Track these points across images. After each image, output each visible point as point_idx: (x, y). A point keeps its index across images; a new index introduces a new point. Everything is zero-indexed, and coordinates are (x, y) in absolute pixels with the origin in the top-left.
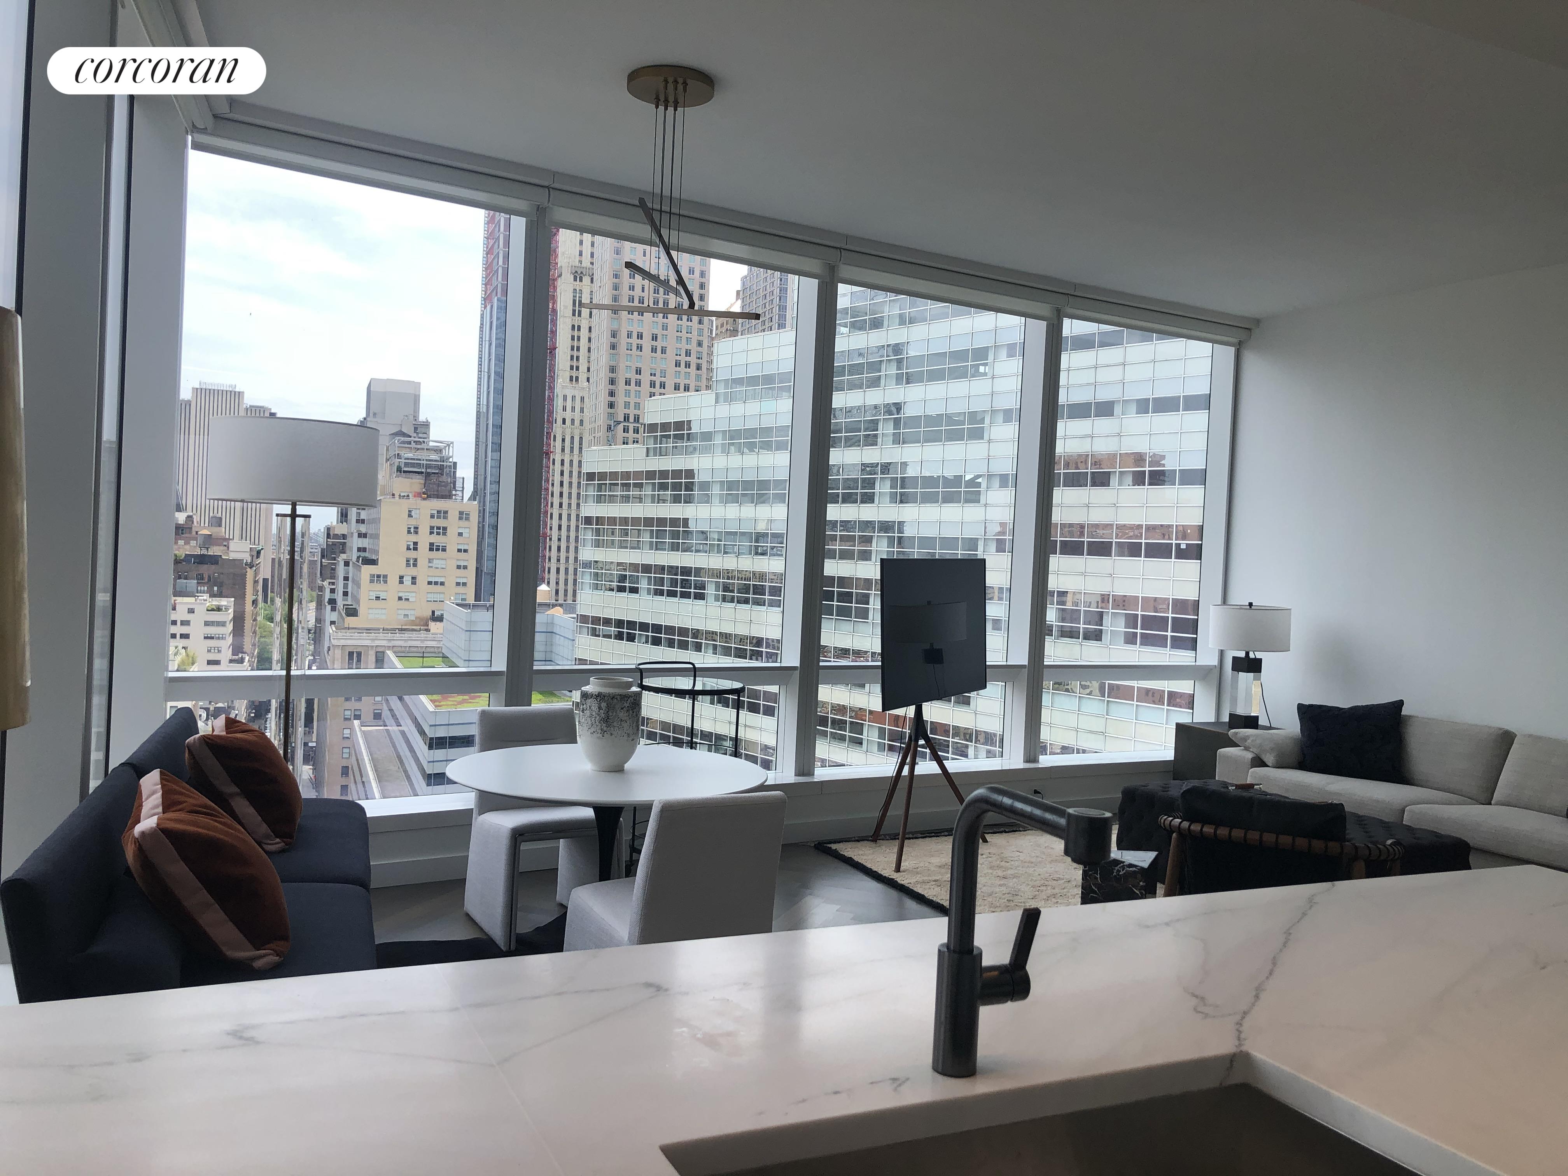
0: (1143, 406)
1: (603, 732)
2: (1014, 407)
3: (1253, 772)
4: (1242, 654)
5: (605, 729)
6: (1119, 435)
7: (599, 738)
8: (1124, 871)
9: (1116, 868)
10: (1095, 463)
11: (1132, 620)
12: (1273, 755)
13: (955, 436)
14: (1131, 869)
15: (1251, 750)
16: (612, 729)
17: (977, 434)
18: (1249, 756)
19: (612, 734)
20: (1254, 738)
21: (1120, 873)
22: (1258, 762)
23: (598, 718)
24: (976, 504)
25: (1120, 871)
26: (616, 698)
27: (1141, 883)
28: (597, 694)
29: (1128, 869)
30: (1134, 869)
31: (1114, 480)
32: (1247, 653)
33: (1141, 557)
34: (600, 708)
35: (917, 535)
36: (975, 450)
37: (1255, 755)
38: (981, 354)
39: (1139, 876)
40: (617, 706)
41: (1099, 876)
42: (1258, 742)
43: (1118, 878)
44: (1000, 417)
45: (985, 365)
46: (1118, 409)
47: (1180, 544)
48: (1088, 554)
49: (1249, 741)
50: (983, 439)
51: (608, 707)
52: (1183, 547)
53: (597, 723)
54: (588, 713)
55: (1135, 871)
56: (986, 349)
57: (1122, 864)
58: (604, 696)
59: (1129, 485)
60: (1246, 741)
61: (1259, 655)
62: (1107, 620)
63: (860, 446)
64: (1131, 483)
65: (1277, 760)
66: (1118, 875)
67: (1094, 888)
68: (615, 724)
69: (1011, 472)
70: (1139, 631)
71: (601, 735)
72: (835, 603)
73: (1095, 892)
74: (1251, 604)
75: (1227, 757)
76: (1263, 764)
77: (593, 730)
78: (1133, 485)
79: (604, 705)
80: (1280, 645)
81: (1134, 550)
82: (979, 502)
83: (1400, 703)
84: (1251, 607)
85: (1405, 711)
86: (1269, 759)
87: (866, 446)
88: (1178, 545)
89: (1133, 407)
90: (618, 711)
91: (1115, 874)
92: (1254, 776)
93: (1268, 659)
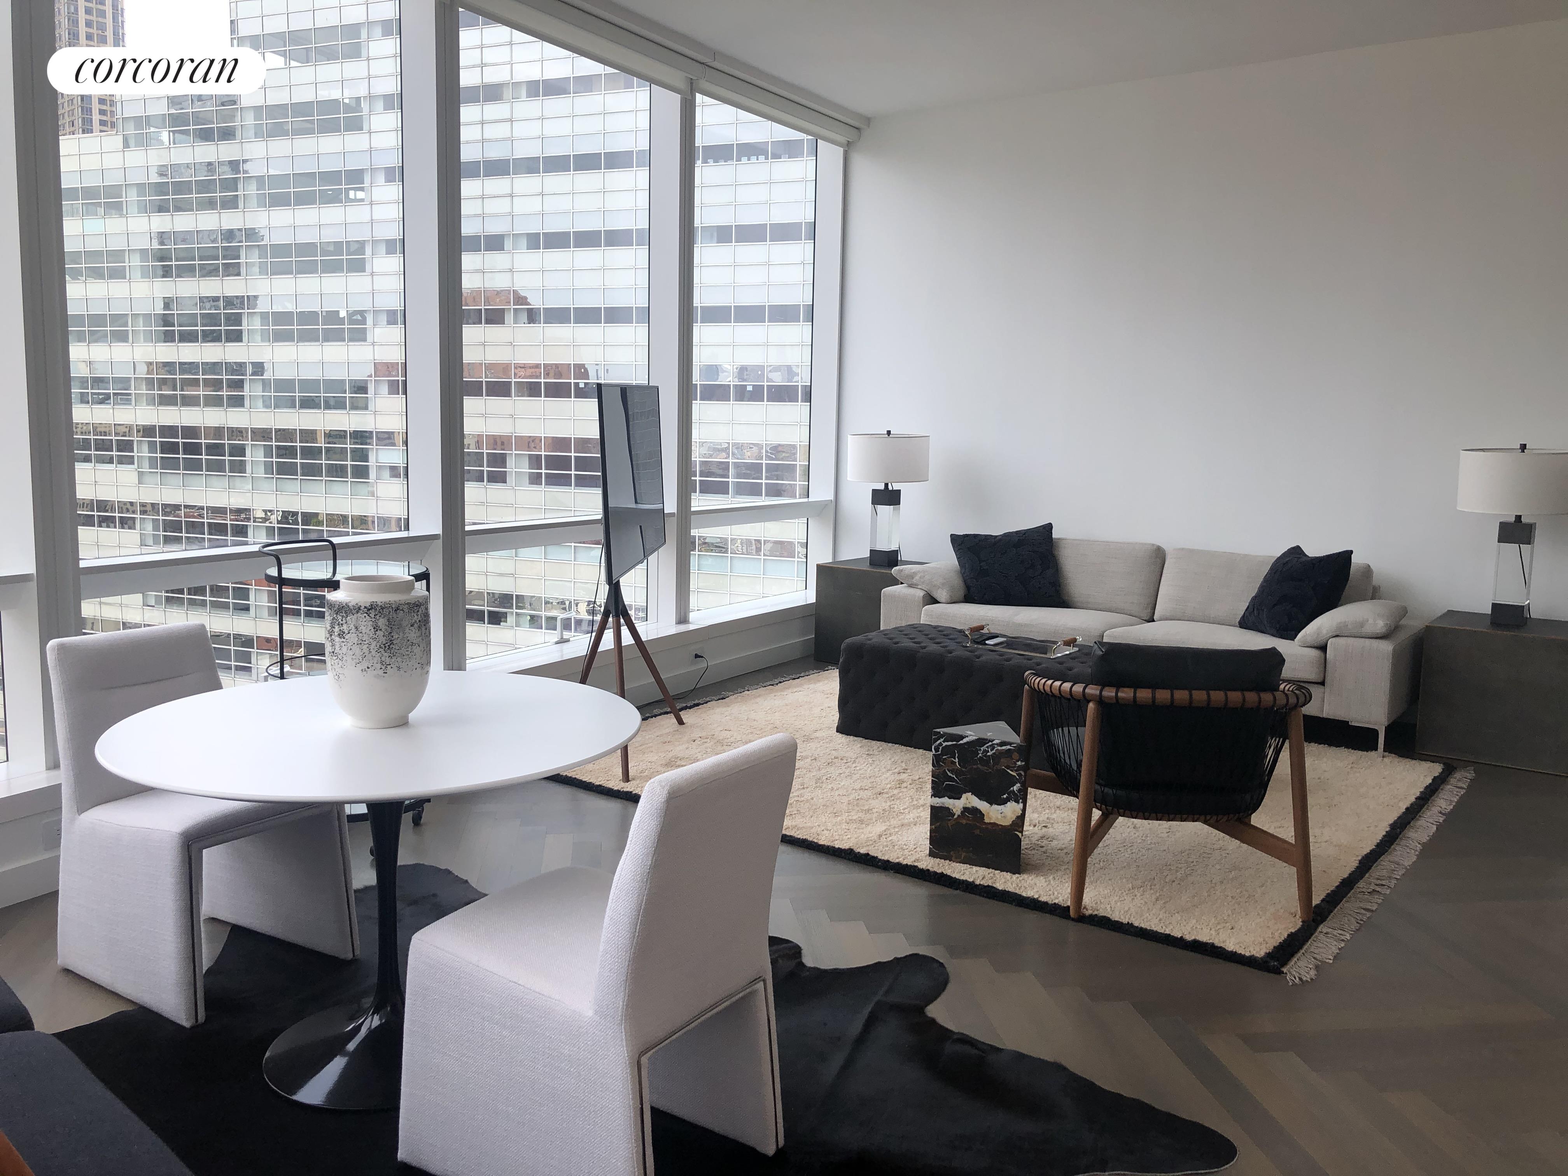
0: (534, 241)
1: (385, 665)
2: (398, 237)
3: (926, 610)
4: (881, 487)
5: (388, 661)
6: (511, 270)
7: (377, 676)
8: (994, 751)
9: (982, 749)
10: (487, 301)
11: (535, 461)
12: (945, 590)
13: (332, 268)
14: (1004, 748)
15: (919, 587)
16: (399, 659)
17: (358, 266)
18: (921, 594)
19: (399, 668)
20: (922, 574)
21: (988, 754)
22: (931, 600)
23: (374, 644)
24: (363, 343)
25: (988, 752)
26: (402, 610)
27: (1019, 763)
28: (367, 605)
29: (999, 748)
30: (1009, 747)
31: (509, 317)
32: (886, 485)
33: (541, 397)
34: (376, 628)
35: (297, 378)
36: (357, 283)
37: (926, 593)
38: (356, 177)
39: (1016, 756)
40: (404, 623)
41: (957, 760)
42: (927, 577)
43: (985, 761)
44: (383, 248)
45: (362, 189)
46: (508, 244)
47: (578, 383)
48: (487, 395)
49: (917, 578)
50: (364, 271)
51: (390, 623)
52: (582, 385)
53: (373, 653)
54: (352, 638)
55: (1009, 749)
56: (361, 172)
57: (990, 743)
58: (382, 608)
59: (524, 323)
60: (913, 578)
61: (896, 486)
62: (511, 462)
63: (219, 276)
64: (526, 321)
65: (951, 596)
66: (985, 756)
67: (950, 774)
68: (403, 651)
69: (399, 308)
70: (543, 471)
71: (381, 672)
72: (204, 457)
73: (952, 779)
74: (889, 433)
75: (892, 597)
76: (934, 601)
77: (365, 665)
78: (529, 323)
79: (382, 622)
80: (917, 475)
81: (533, 390)
82: (365, 340)
83: (1049, 527)
84: (889, 436)
85: (1055, 535)
86: (941, 594)
87: (228, 276)
88: (577, 384)
89: (524, 242)
90: (407, 630)
91: (980, 755)
92: (928, 616)
93: (907, 490)
